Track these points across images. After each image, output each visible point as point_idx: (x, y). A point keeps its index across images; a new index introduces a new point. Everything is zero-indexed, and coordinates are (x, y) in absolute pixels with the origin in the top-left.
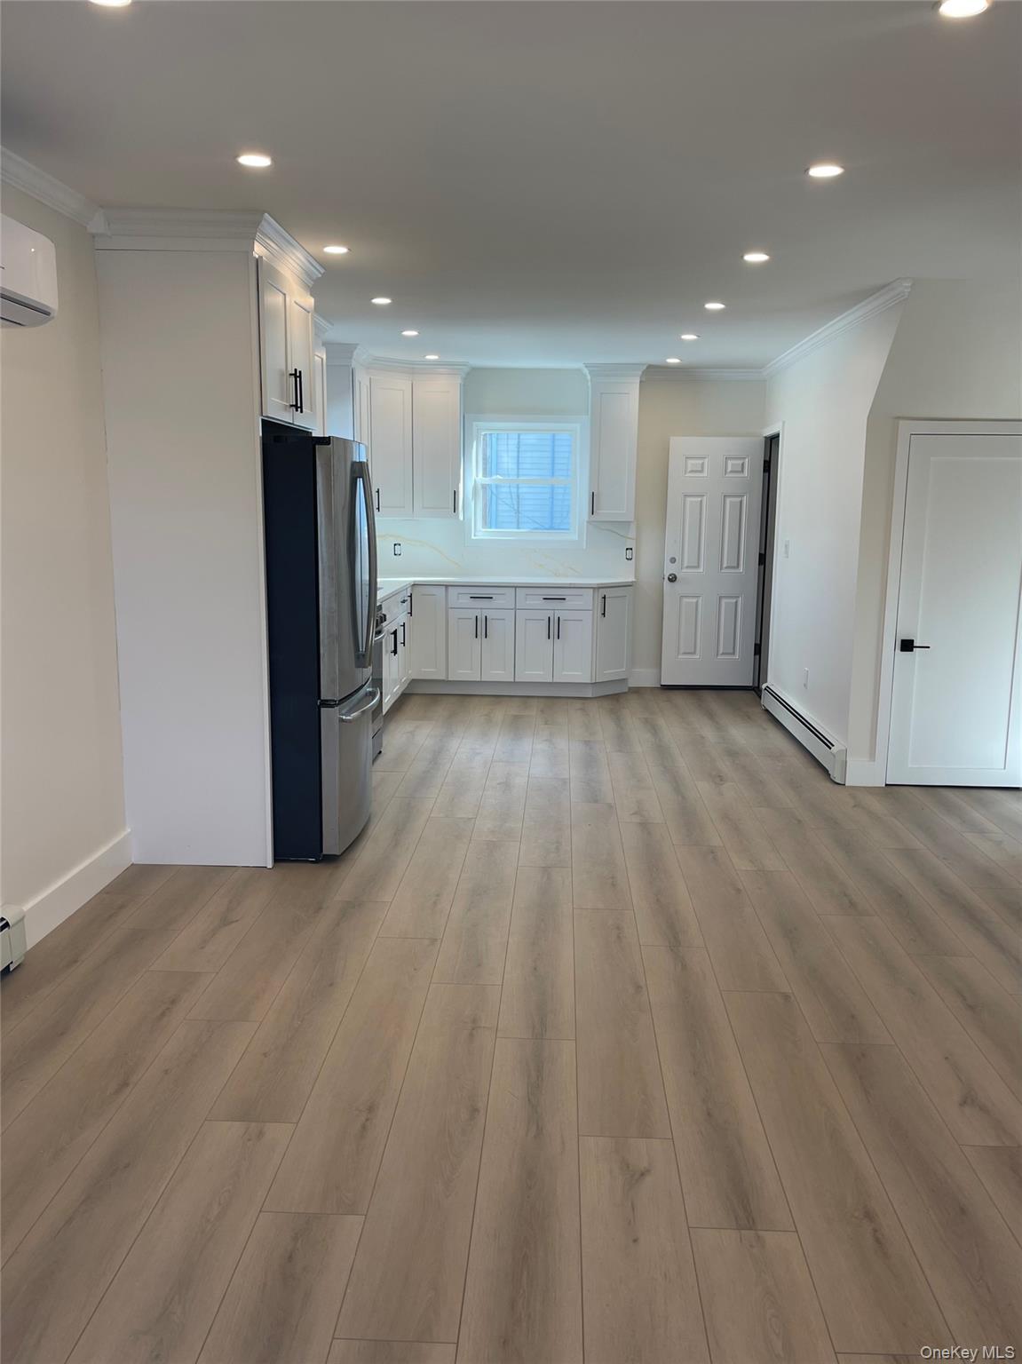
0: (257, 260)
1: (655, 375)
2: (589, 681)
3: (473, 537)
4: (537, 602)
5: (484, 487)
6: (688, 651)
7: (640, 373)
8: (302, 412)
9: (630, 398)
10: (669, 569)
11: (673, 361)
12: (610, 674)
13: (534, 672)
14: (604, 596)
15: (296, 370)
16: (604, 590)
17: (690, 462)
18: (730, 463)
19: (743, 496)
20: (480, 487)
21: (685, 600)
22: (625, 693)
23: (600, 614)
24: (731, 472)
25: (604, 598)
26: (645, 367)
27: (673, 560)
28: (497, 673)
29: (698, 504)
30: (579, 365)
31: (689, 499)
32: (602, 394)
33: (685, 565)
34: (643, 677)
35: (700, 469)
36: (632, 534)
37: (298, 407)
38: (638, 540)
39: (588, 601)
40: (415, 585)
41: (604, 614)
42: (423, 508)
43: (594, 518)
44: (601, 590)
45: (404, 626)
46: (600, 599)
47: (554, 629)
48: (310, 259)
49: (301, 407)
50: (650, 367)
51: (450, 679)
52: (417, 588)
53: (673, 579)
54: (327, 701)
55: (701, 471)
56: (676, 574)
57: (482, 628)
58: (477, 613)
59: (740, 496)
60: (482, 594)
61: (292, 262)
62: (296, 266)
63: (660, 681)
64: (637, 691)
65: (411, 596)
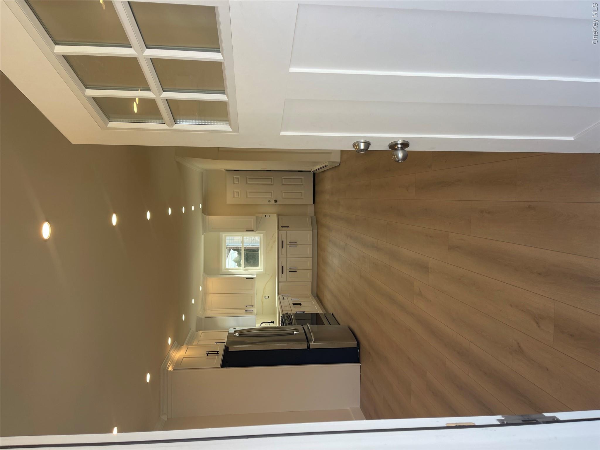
0: (174, 369)
1: (206, 211)
2: (311, 232)
3: (262, 271)
4: (284, 250)
5: (245, 267)
6: (301, 195)
7: (205, 215)
8: (219, 351)
9: (213, 219)
10: (272, 202)
11: (201, 207)
12: (309, 224)
13: (308, 250)
14: (281, 227)
15: (206, 354)
16: (279, 227)
17: (235, 196)
18: (235, 183)
19: (247, 178)
20: (245, 269)
21: (283, 197)
22: (316, 217)
23: (288, 228)
24: (238, 182)
25: (282, 227)
26: (203, 214)
27: (269, 201)
28: (309, 263)
29: (250, 193)
30: (203, 236)
31: (248, 196)
32: (212, 229)
33: (271, 197)
34: (311, 210)
35: (238, 193)
36: (260, 215)
37: (217, 353)
38: (262, 213)
39: (283, 233)
40: (278, 293)
41: (288, 227)
42: (252, 289)
43: (255, 230)
44: (280, 228)
45: (292, 299)
46: (283, 228)
47: (293, 244)
48: (172, 348)
49: (217, 351)
50: (203, 212)
51: (311, 280)
52: (279, 293)
53: (276, 201)
54: (308, 346)
55: (238, 192)
56: (274, 200)
57: (293, 270)
58: (288, 271)
59: (247, 179)
60: (281, 270)
61: (173, 355)
62: (174, 353)
63: (312, 204)
64: (316, 213)
65: (282, 295)
